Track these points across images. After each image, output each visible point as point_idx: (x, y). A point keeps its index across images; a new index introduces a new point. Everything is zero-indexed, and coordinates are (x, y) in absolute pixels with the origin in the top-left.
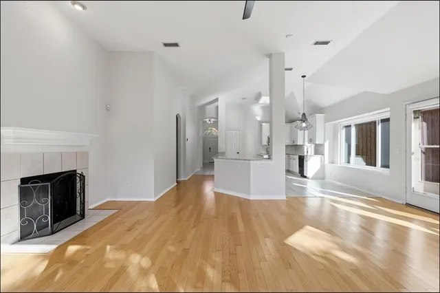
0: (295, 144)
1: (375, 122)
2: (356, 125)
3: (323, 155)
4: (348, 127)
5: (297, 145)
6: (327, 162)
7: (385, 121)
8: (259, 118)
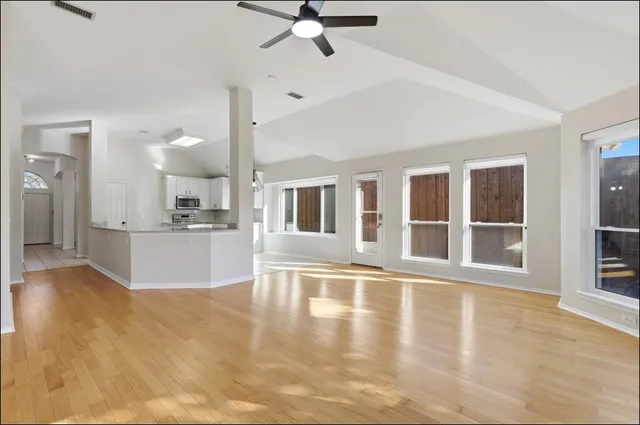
0: (218, 208)
1: (319, 187)
2: (298, 189)
3: (262, 222)
4: (289, 190)
5: (221, 210)
6: (265, 230)
7: (330, 187)
8: (159, 167)
